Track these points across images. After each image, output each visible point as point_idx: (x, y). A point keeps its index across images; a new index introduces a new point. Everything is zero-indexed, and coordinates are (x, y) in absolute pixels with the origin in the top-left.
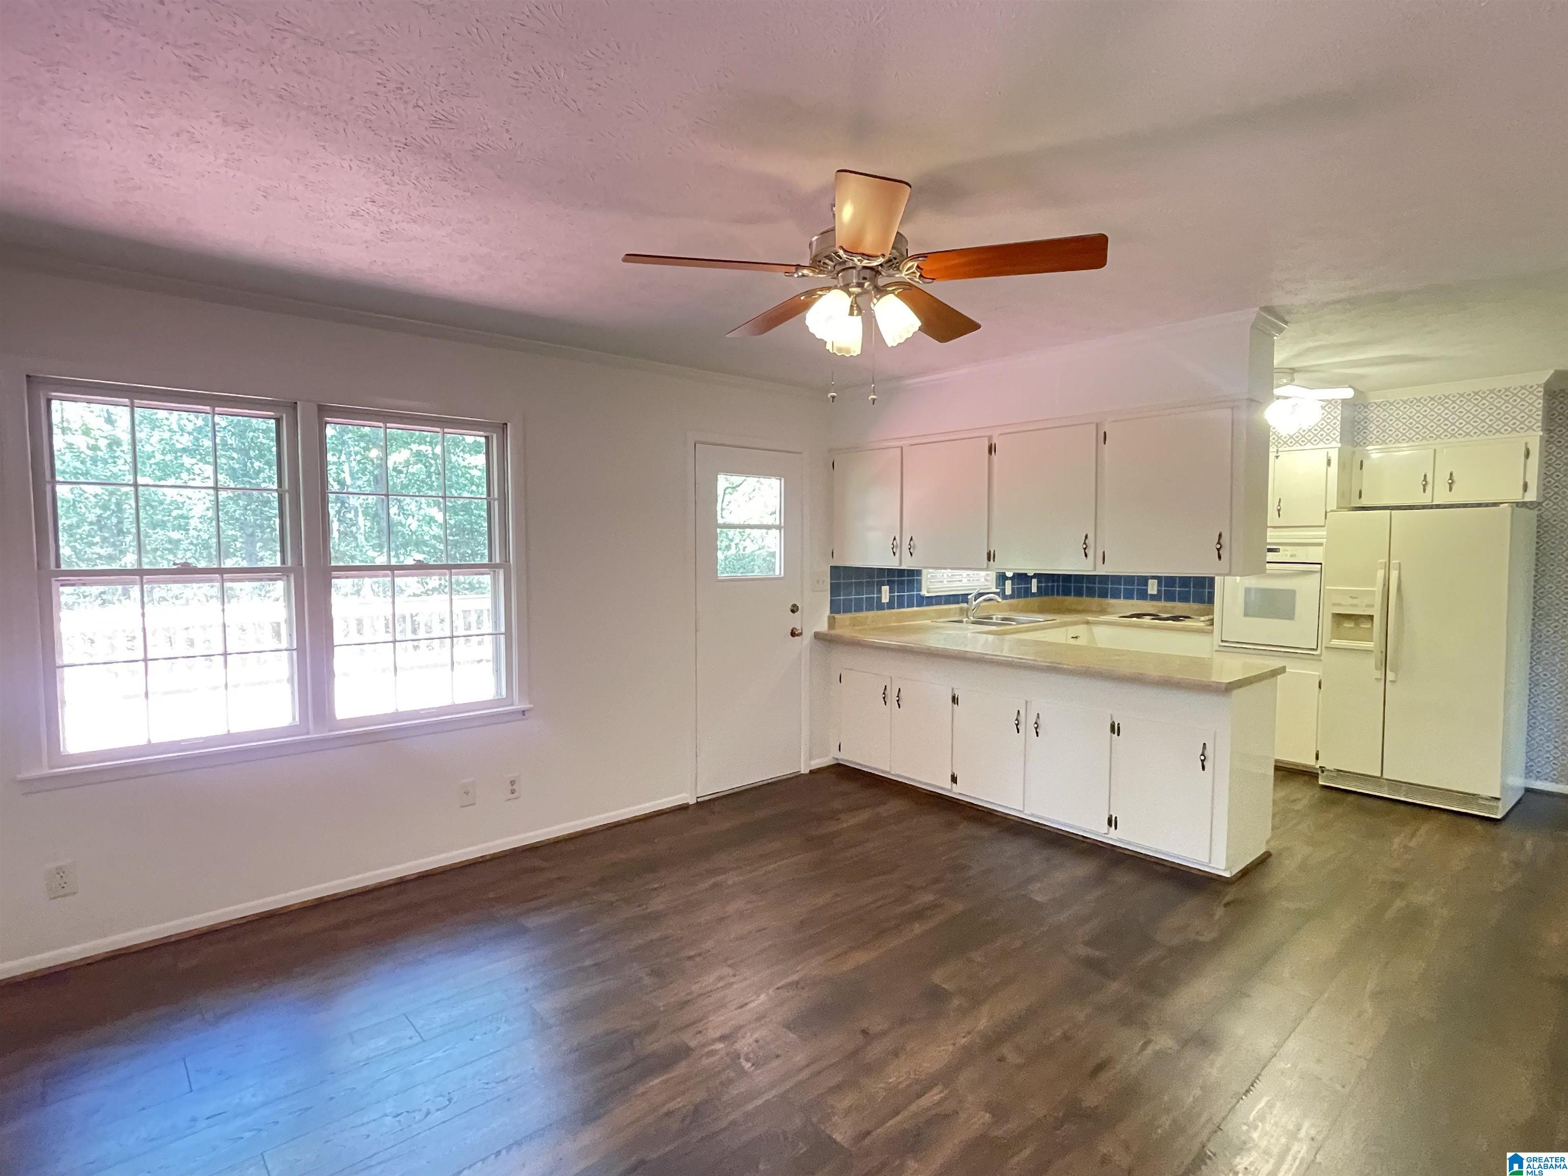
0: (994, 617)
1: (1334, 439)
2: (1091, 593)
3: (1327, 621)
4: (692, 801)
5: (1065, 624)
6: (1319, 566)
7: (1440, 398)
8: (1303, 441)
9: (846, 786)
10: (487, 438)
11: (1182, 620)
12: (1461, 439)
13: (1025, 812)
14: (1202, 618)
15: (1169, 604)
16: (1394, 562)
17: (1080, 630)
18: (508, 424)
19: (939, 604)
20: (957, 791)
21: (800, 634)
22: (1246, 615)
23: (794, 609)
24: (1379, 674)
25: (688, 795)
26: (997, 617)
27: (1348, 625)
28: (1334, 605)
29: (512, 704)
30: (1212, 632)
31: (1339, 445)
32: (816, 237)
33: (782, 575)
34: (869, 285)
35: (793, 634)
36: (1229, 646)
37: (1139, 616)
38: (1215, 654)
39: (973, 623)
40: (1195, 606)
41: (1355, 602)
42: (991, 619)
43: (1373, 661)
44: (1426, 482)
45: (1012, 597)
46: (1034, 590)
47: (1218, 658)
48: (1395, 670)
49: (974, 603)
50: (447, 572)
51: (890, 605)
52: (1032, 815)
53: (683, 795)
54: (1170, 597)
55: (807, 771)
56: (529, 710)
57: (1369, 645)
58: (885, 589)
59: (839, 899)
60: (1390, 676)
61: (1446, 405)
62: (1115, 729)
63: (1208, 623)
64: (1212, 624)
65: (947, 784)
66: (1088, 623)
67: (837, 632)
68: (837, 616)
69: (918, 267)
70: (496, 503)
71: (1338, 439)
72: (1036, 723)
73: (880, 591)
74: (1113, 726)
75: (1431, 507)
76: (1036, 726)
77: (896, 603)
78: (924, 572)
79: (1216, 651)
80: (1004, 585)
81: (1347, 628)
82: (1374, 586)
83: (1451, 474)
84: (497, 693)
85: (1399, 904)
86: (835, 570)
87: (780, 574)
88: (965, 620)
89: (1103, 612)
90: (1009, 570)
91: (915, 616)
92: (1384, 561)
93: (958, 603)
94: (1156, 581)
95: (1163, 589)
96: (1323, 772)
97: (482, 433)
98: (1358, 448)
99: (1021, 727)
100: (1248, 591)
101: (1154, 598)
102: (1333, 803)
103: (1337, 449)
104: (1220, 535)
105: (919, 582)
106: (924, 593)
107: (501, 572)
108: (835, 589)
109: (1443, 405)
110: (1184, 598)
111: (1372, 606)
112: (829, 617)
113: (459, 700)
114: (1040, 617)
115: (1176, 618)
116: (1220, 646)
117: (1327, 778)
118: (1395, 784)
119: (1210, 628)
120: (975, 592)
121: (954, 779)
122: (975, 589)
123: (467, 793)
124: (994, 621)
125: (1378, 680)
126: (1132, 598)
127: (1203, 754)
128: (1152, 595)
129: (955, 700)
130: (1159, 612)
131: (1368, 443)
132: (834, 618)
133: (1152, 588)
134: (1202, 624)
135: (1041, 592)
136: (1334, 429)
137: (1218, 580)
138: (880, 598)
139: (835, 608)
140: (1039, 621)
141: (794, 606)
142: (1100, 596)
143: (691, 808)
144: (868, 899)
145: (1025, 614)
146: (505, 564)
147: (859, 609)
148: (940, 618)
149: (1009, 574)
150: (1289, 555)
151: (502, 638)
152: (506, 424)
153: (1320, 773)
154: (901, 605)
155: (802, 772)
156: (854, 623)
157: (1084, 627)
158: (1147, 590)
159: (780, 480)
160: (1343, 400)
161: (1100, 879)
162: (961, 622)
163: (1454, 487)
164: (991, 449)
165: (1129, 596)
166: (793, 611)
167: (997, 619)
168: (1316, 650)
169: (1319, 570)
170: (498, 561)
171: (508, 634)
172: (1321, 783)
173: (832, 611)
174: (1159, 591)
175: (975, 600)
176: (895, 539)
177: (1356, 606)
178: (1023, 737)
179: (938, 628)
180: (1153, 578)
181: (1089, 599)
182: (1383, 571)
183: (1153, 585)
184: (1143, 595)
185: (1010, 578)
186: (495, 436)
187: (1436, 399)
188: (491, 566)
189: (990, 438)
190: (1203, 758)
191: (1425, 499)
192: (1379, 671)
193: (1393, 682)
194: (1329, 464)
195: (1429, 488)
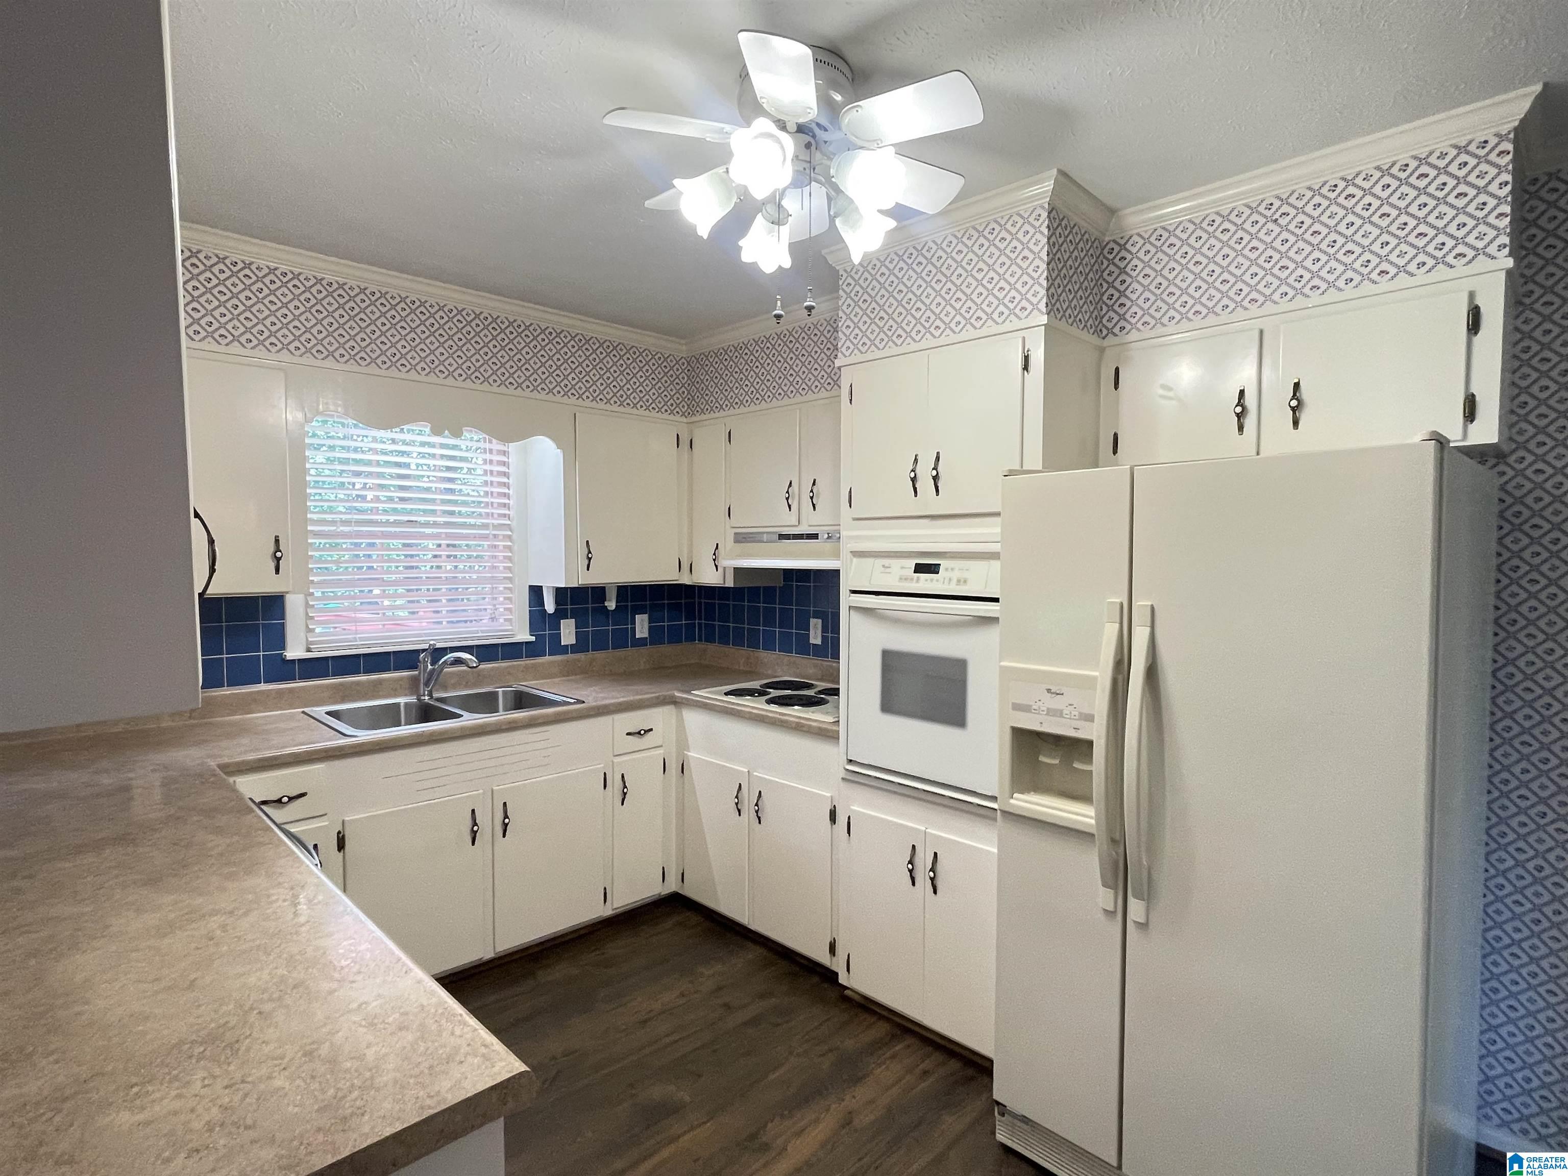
1: (1035, 307)
16: (1141, 603)
24: (1105, 898)
27: (1049, 759)
28: (1017, 707)
30: (838, 739)
31: (1044, 319)
41: (1057, 703)
43: (1098, 860)
44: (1244, 409)
45: (575, 649)
46: (642, 633)
48: (1149, 895)
49: (430, 669)
57: (1089, 816)
60: (1136, 908)
64: (838, 720)
66: (674, 703)
81: (1040, 767)
83: (1297, 386)
92: (1118, 600)
98: (1111, 340)
100: (886, 656)
111: (1090, 718)
116: (847, 771)
131: (1128, 327)
150: (954, 581)
157: (668, 709)
163: (1305, 418)
169: (997, 615)
177: (1059, 713)
182: (1117, 626)
183: (816, 625)
191: (1243, 450)
192: (1111, 893)
193: (1143, 926)
194: (1026, 368)
195: (1250, 422)
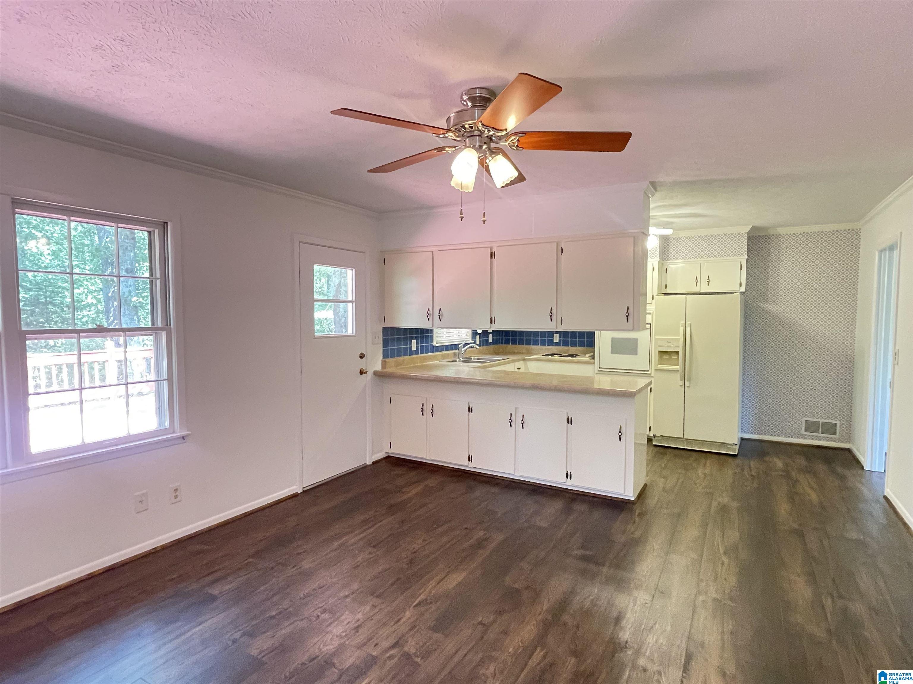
0: (473, 358)
1: (656, 256)
2: (521, 342)
3: (655, 356)
4: (300, 491)
5: (514, 361)
6: (649, 325)
7: (716, 236)
8: (653, 256)
9: (398, 471)
10: (149, 232)
11: (575, 357)
12: (712, 258)
13: (516, 475)
14: (587, 355)
15: (566, 348)
16: (688, 323)
17: (520, 364)
18: (169, 223)
19: (442, 350)
20: (470, 467)
21: (366, 373)
22: (613, 352)
23: (362, 356)
24: (682, 383)
25: (297, 487)
26: (474, 357)
27: (666, 357)
28: (658, 346)
29: (174, 432)
30: (594, 363)
31: (659, 260)
32: (454, 114)
33: (354, 334)
34: (486, 148)
35: (361, 373)
36: (602, 371)
37: (552, 355)
38: (596, 375)
39: (463, 362)
40: (581, 349)
41: (670, 344)
42: (471, 359)
43: (679, 375)
44: (697, 281)
45: (480, 345)
46: (490, 341)
47: (597, 378)
48: (689, 380)
49: (463, 350)
50: (122, 334)
51: (416, 352)
52: (521, 476)
53: (295, 487)
54: (566, 344)
55: (371, 463)
56: (189, 435)
57: (677, 367)
58: (414, 342)
59: (427, 542)
60: (687, 384)
61: (706, 241)
62: (569, 421)
63: (591, 358)
64: (594, 358)
65: (466, 462)
66: (524, 360)
67: (388, 370)
68: (387, 360)
69: (518, 140)
70: (158, 282)
71: (658, 256)
72: (522, 420)
73: (411, 344)
74: (568, 419)
75: (700, 294)
76: (522, 422)
77: (421, 350)
78: (435, 330)
79: (596, 374)
80: (476, 339)
81: (665, 358)
82: (679, 336)
83: (708, 277)
84: (160, 424)
85: (714, 504)
86: (386, 330)
87: (353, 333)
88: (458, 360)
89: (529, 353)
90: (480, 328)
91: (430, 359)
92: (683, 323)
93: (452, 350)
94: (558, 335)
95: (562, 339)
96: (654, 438)
97: (145, 228)
98: (665, 261)
99: (512, 424)
100: (613, 339)
101: (557, 344)
102: (664, 454)
103: (658, 262)
104: (628, 308)
105: (432, 337)
106: (435, 344)
107: (164, 334)
108: (385, 343)
109: (704, 241)
110: (574, 344)
111: (678, 347)
112: (382, 361)
113: (133, 432)
114: (500, 358)
115: (572, 356)
116: (599, 371)
117: (657, 441)
118: (689, 441)
119: (592, 361)
120: (464, 343)
121: (470, 459)
122: (464, 341)
123: (141, 502)
124: (473, 360)
125: (681, 386)
126: (545, 345)
127: (620, 432)
128: (555, 343)
129: (470, 410)
130: (562, 353)
131: (669, 259)
132: (385, 361)
133: (556, 339)
134: (588, 359)
135: (495, 342)
136: (656, 251)
137: (597, 334)
138: (411, 348)
139: (385, 355)
140: (499, 360)
141: (362, 353)
142: (527, 344)
143: (299, 495)
144: (445, 539)
145: (494, 356)
146: (166, 327)
147: (399, 355)
148: (443, 359)
149: (480, 331)
151: (165, 383)
152: (167, 223)
153: (653, 438)
154: (422, 353)
155: (368, 464)
156: (398, 364)
157: (522, 362)
158: (552, 340)
159: (352, 270)
160: (660, 235)
161: (568, 510)
162: (456, 361)
163: (710, 284)
164: (492, 255)
165: (543, 344)
166: (361, 357)
167: (474, 359)
168: (649, 371)
169: (649, 327)
170: (160, 325)
171: (170, 380)
172: (654, 443)
173: (384, 357)
174: (560, 340)
175: (463, 348)
176: (429, 310)
177: (670, 346)
178: (514, 429)
179: (444, 366)
180: (556, 332)
181: (520, 346)
182: (683, 328)
183: (556, 336)
184: (551, 343)
185: (479, 334)
186: (157, 231)
187: (714, 236)
188: (153, 330)
189: (491, 248)
190: (620, 434)
191: (697, 290)
192: (682, 381)
193: (688, 387)
194: (654, 270)
195: (698, 284)
